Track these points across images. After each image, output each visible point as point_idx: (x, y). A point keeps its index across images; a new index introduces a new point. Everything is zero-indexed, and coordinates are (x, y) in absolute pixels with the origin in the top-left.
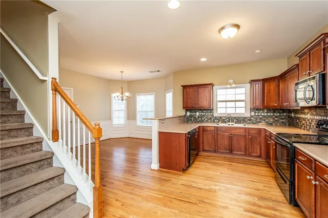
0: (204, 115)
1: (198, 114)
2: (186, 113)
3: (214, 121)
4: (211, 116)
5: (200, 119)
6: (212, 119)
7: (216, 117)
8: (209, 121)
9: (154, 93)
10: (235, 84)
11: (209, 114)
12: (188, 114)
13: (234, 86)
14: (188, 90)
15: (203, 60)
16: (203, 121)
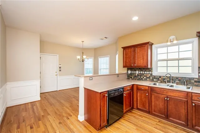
0: (142, 73)
1: (137, 72)
2: (128, 71)
3: (153, 80)
4: (150, 75)
5: (139, 77)
6: (151, 78)
7: (155, 77)
8: (148, 79)
9: (109, 56)
10: (177, 40)
11: (148, 73)
12: (129, 72)
13: (175, 42)
14: (127, 50)
15: (135, 18)
16: (142, 79)
